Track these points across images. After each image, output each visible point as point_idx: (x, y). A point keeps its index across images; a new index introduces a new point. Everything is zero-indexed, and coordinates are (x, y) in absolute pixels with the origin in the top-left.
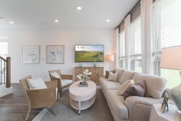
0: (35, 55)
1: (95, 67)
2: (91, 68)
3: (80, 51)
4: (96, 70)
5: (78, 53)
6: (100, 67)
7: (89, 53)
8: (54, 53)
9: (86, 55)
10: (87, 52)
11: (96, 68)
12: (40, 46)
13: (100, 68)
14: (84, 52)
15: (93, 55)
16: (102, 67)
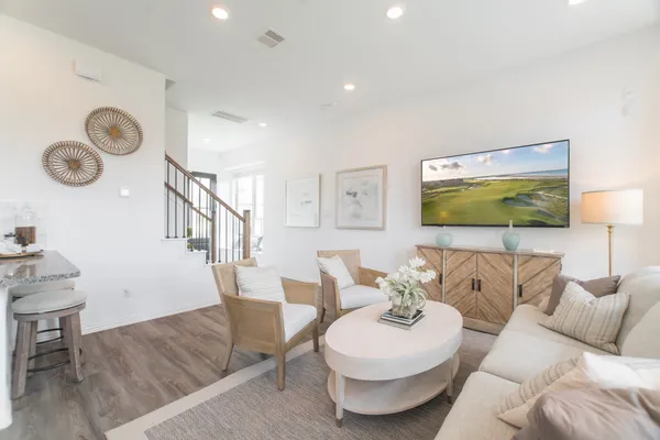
0: (310, 202)
1: (508, 253)
2: (487, 256)
3: (442, 181)
4: (512, 266)
5: (431, 189)
6: (536, 251)
7: (480, 188)
8: (355, 195)
9: (466, 198)
10: (471, 185)
11: (512, 255)
12: (320, 176)
13: (535, 260)
14: (459, 182)
15: (501, 197)
16: (552, 252)
